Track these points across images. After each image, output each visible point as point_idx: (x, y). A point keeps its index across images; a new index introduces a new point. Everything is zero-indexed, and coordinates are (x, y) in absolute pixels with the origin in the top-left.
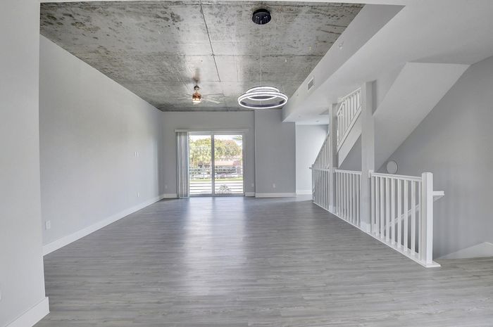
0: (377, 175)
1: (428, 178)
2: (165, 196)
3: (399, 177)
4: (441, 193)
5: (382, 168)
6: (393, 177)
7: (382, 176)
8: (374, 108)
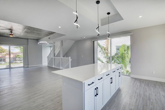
0: (63, 58)
1: (70, 57)
3: (66, 58)
4: (72, 60)
5: (64, 57)
6: (65, 58)
7: (64, 58)
8: (62, 45)
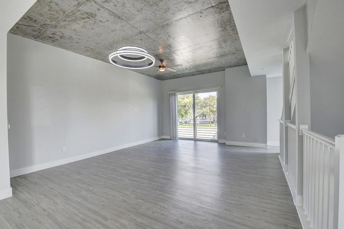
2: (164, 137)
